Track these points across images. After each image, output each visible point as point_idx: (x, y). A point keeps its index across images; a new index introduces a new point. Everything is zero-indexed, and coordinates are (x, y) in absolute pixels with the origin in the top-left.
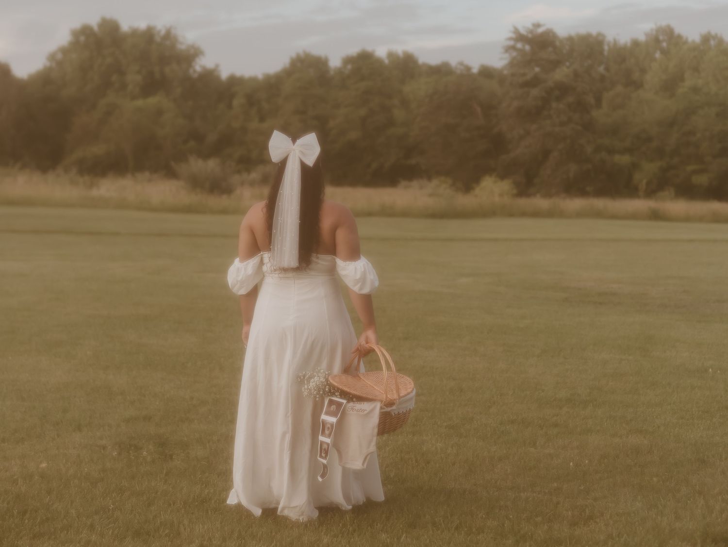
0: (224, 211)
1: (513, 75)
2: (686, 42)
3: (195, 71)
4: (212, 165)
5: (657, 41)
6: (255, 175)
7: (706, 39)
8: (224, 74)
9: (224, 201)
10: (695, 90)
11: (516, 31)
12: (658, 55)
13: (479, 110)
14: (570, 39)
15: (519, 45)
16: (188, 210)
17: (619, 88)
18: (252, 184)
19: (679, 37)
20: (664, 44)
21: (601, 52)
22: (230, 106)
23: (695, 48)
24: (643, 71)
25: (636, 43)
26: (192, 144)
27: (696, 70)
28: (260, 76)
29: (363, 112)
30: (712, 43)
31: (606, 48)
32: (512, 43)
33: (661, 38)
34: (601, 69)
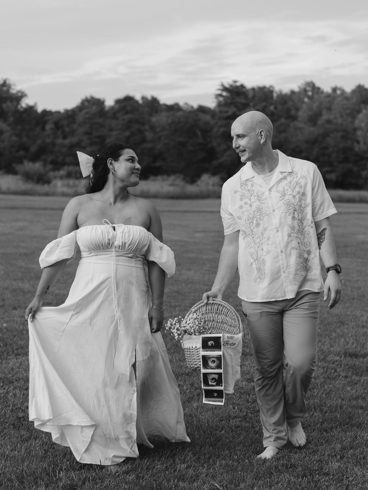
0: (47, 194)
1: (220, 112)
2: (323, 92)
3: (22, 107)
4: (37, 166)
5: (305, 91)
6: (62, 172)
7: (334, 90)
8: (40, 109)
9: (46, 188)
10: (329, 122)
11: (223, 85)
12: (306, 100)
13: (199, 133)
14: (253, 89)
15: (224, 94)
16: (25, 193)
17: (283, 120)
18: (61, 178)
19: (319, 88)
20: (310, 93)
21: (272, 97)
22: (43, 129)
23: (328, 96)
24: (297, 109)
25: (293, 92)
26: (22, 153)
27: (329, 109)
28: (62, 111)
29: (127, 133)
30: (339, 92)
31: (275, 95)
32: (219, 92)
33: (308, 89)
34: (272, 108)
